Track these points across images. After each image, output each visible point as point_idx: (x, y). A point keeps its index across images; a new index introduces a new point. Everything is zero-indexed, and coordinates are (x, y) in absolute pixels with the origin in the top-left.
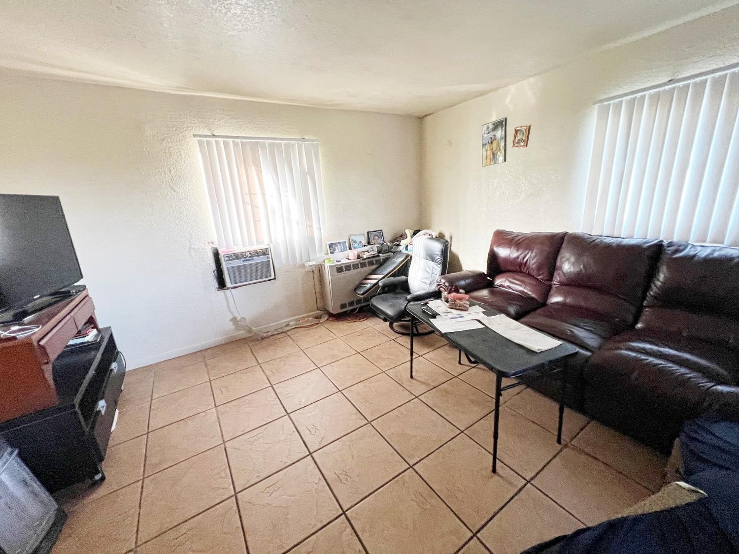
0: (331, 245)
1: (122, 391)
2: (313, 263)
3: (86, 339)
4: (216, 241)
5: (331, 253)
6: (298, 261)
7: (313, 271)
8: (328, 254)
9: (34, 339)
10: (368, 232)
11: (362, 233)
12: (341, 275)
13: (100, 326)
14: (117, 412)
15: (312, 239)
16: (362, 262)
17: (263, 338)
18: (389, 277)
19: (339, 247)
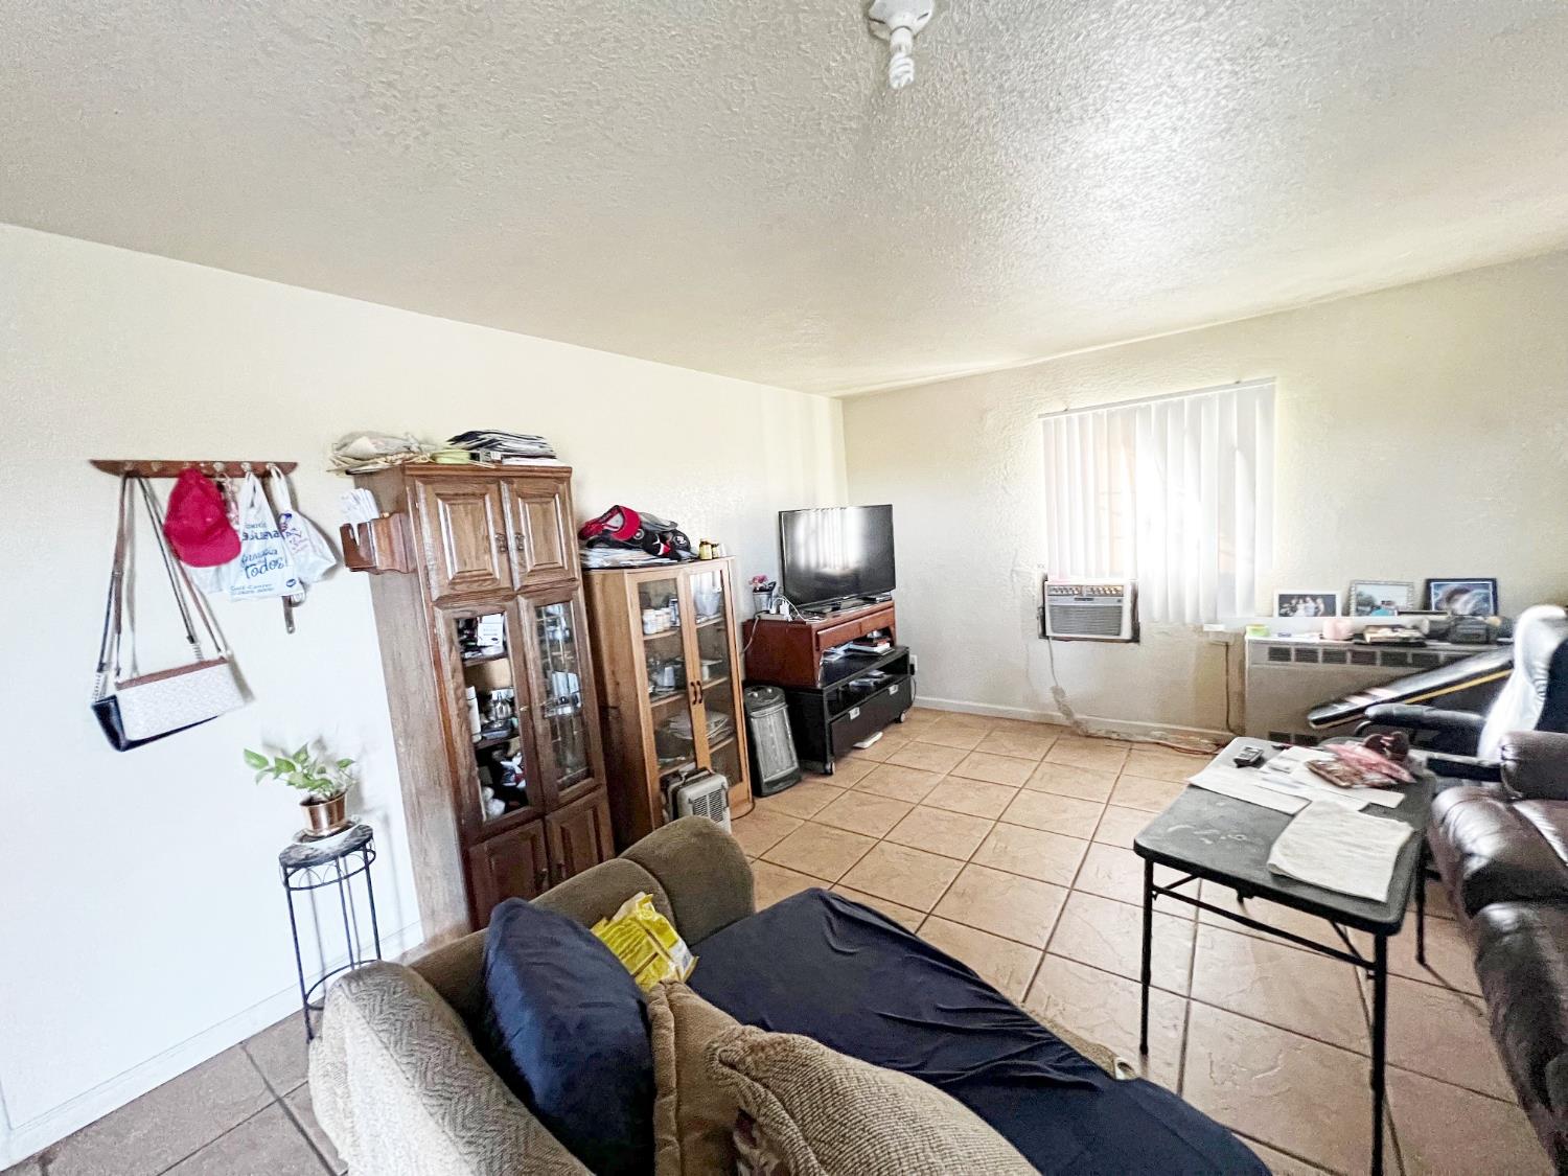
0: (1284, 599)
1: (898, 721)
2: (1220, 628)
3: (876, 650)
4: (1046, 566)
5: (1281, 615)
6: (1188, 618)
7: (1227, 646)
8: (1271, 616)
9: (814, 627)
10: (1428, 582)
11: (1406, 579)
12: (1278, 665)
13: (899, 642)
14: (880, 735)
15: (1227, 581)
16: (1360, 651)
17: (1089, 736)
18: (1413, 703)
19: (1311, 604)
